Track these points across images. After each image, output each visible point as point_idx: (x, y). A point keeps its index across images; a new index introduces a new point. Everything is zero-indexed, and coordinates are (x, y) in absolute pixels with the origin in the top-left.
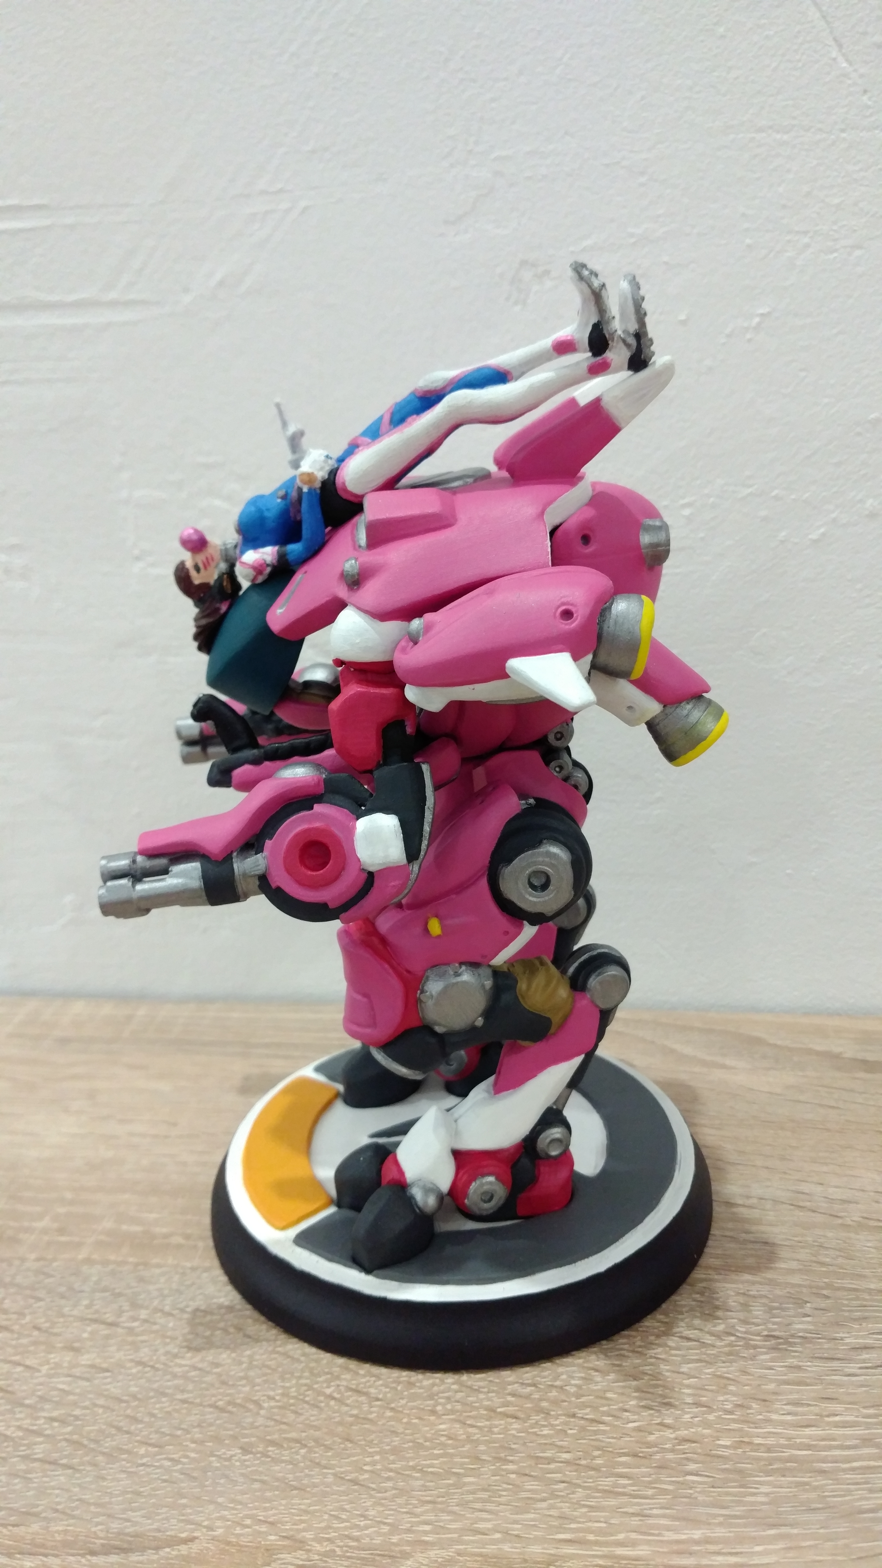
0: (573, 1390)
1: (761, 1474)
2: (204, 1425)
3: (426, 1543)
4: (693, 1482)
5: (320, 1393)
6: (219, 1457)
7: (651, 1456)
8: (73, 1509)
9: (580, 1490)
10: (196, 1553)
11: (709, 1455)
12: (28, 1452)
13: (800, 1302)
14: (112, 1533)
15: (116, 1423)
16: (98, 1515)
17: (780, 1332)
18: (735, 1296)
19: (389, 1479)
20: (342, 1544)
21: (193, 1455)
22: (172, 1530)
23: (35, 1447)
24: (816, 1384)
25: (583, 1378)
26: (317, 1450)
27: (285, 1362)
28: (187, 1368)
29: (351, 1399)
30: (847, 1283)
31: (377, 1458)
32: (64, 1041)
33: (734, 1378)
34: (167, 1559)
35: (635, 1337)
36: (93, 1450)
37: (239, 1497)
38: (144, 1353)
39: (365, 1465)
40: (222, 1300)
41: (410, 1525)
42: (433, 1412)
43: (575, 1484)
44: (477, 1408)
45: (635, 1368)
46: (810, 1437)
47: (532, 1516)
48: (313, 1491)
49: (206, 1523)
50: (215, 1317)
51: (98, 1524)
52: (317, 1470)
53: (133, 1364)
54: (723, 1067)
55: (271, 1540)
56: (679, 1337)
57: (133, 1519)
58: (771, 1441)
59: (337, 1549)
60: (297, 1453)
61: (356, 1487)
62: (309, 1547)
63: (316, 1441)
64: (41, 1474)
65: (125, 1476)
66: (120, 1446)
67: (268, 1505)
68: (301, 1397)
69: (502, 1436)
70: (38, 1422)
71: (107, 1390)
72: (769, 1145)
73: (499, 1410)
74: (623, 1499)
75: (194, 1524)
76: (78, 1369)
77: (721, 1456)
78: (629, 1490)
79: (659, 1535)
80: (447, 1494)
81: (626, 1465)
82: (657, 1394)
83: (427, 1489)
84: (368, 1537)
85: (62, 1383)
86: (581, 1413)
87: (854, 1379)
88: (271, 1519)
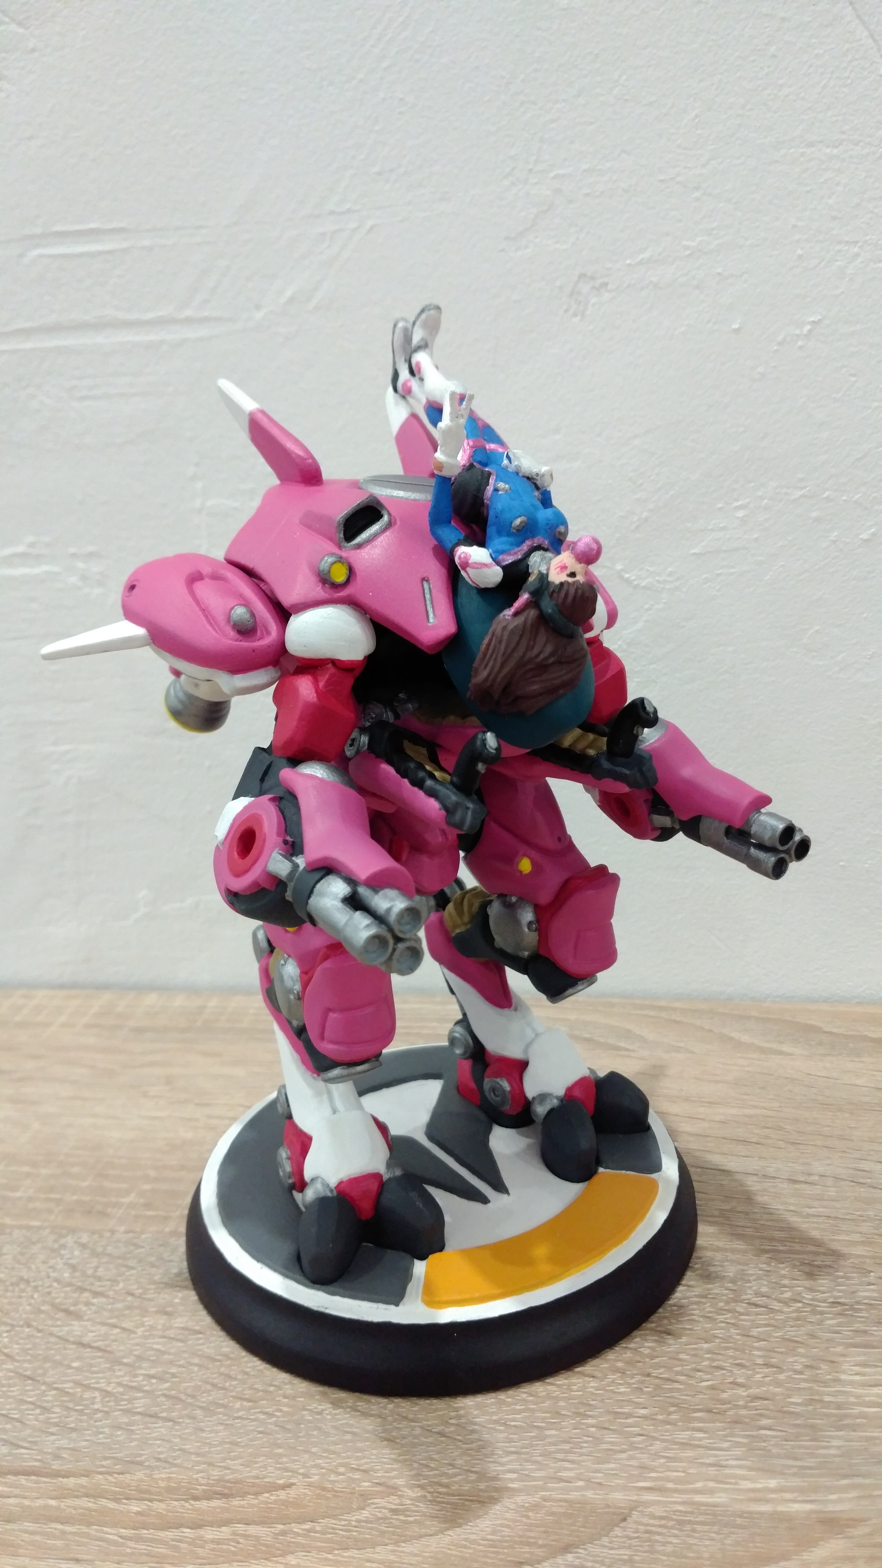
0: (647, 1351)
1: (832, 1429)
3: (514, 1489)
4: (767, 1436)
7: (725, 1412)
8: (175, 1458)
9: (658, 1442)
10: (294, 1498)
11: (781, 1411)
12: (129, 1406)
13: (865, 1271)
14: (214, 1480)
15: (211, 1380)
16: (199, 1463)
17: (846, 1299)
20: (432, 1490)
21: (285, 1409)
22: (271, 1477)
23: (134, 1402)
31: (462, 1412)
32: (139, 1031)
33: (802, 1341)
34: (267, 1503)
35: (705, 1303)
36: (191, 1404)
37: (332, 1448)
39: (450, 1419)
41: (495, 1473)
43: (652, 1437)
45: (705, 1331)
47: (612, 1466)
48: (403, 1442)
49: (301, 1471)
51: (199, 1472)
52: (405, 1423)
54: (781, 1053)
55: (364, 1487)
56: (747, 1303)
57: (233, 1467)
58: (840, 1399)
59: (428, 1495)
60: (385, 1408)
61: (442, 1439)
62: (401, 1493)
64: (142, 1427)
65: (223, 1428)
66: (217, 1401)
67: (360, 1454)
69: (580, 1393)
70: (136, 1379)
71: (200, 1350)
72: (828, 1126)
74: (701, 1451)
75: (291, 1472)
76: (173, 1331)
77: (792, 1413)
78: (705, 1442)
79: (736, 1484)
80: (531, 1445)
81: (700, 1420)
82: (728, 1356)
83: (511, 1441)
84: (457, 1483)
85: (158, 1344)
86: (655, 1373)
88: (363, 1468)
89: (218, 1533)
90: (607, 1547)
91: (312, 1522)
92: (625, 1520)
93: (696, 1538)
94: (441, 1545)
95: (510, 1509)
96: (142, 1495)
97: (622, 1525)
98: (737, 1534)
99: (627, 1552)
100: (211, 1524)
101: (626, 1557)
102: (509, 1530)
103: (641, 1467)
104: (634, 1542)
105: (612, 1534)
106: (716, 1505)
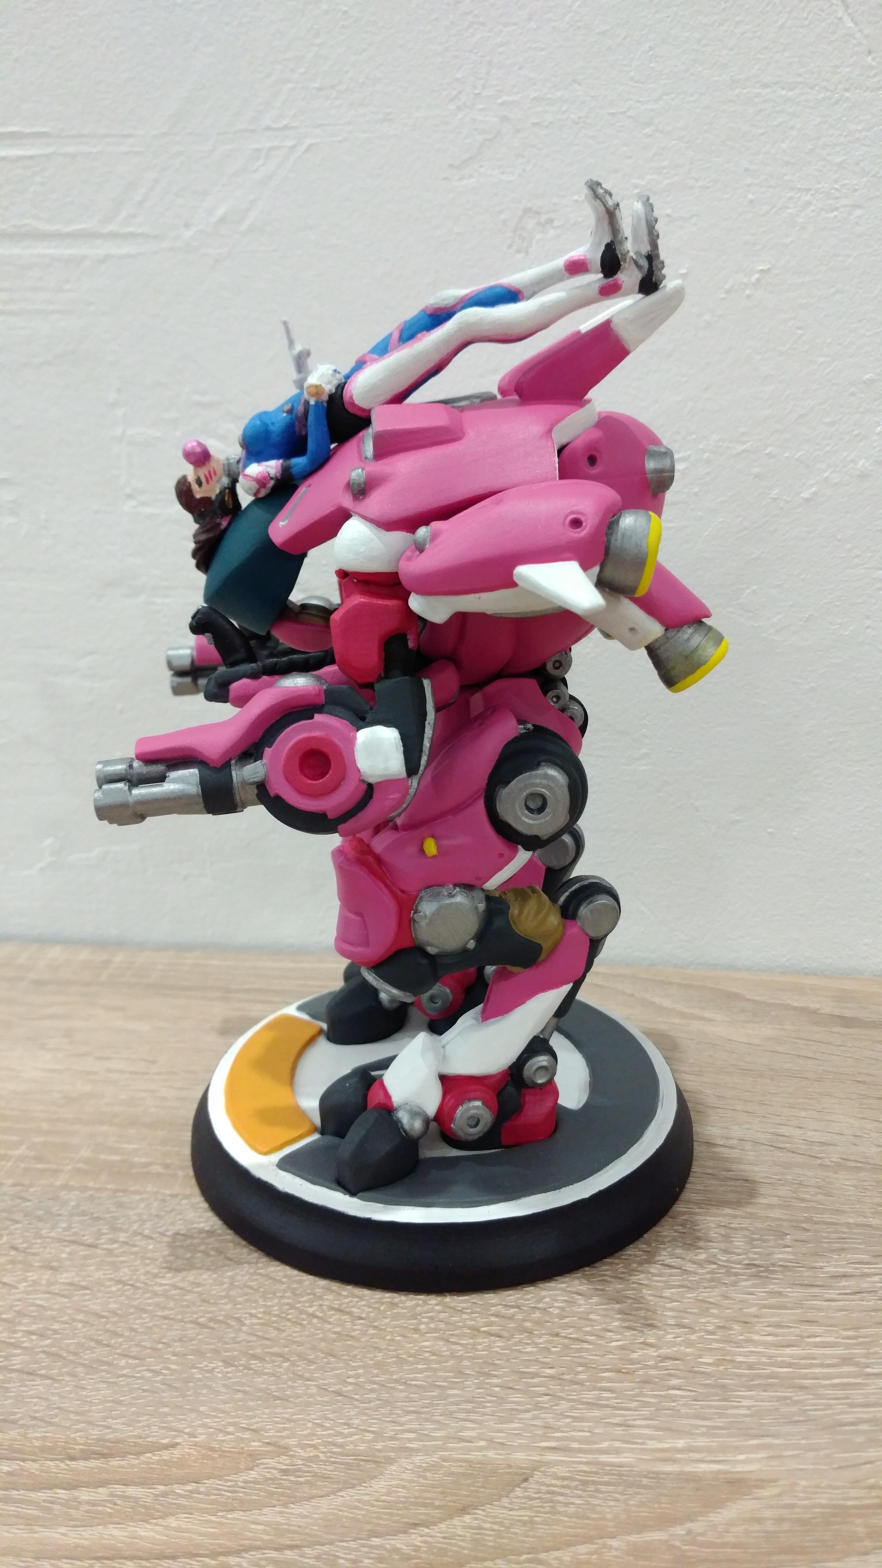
0: (557, 1311)
1: (743, 1389)
2: (184, 1339)
3: (411, 1449)
4: (676, 1396)
5: (302, 1312)
6: (201, 1369)
7: (635, 1371)
8: (52, 1417)
9: (564, 1402)
10: (178, 1458)
11: (691, 1372)
12: (6, 1363)
13: (781, 1234)
14: (92, 1439)
15: (96, 1337)
17: (761, 1261)
18: (716, 1228)
19: (373, 1391)
20: (326, 1450)
21: (174, 1367)
22: (154, 1436)
23: (12, 1358)
24: (797, 1308)
25: (565, 1301)
26: (300, 1363)
27: (267, 1283)
28: (167, 1287)
29: (334, 1318)
30: (827, 1217)
31: (361, 1371)
32: (40, 983)
33: (715, 1302)
34: (148, 1463)
35: (618, 1264)
36: (72, 1362)
37: (222, 1407)
38: (124, 1273)
39: (348, 1378)
40: (202, 1225)
41: (393, 1433)
42: (416, 1330)
43: (559, 1397)
44: (461, 1327)
45: (617, 1292)
46: (791, 1356)
47: (516, 1425)
48: (297, 1401)
49: (187, 1430)
50: (195, 1241)
51: (77, 1431)
52: (300, 1382)
53: (113, 1283)
54: (702, 1019)
55: (253, 1446)
56: (661, 1265)
57: (114, 1427)
58: (752, 1359)
59: (321, 1455)
60: (280, 1366)
61: (339, 1398)
62: (292, 1453)
63: (298, 1355)
64: (18, 1384)
65: (105, 1386)
66: (100, 1358)
67: (251, 1413)
68: (283, 1315)
69: (486, 1353)
70: (15, 1335)
71: (85, 1306)
72: (749, 1091)
73: (482, 1329)
74: (608, 1411)
75: (176, 1431)
76: (57, 1287)
77: (703, 1373)
78: (613, 1402)
79: (642, 1443)
80: (431, 1405)
81: (609, 1380)
82: (640, 1316)
83: (411, 1400)
84: (352, 1443)
85: (40, 1299)
86: (564, 1332)
87: (833, 1304)
88: (254, 1427)
89: (94, 1494)
90: (507, 1508)
91: (196, 1482)
92: (526, 1480)
93: (600, 1499)
94: (332, 1507)
95: (407, 1469)
96: (15, 1455)
97: (524, 1485)
98: (643, 1494)
99: (529, 1514)
100: (87, 1485)
101: (526, 1518)
102: (405, 1491)
103: (545, 1427)
104: (536, 1503)
105: (512, 1495)
106: (620, 1465)
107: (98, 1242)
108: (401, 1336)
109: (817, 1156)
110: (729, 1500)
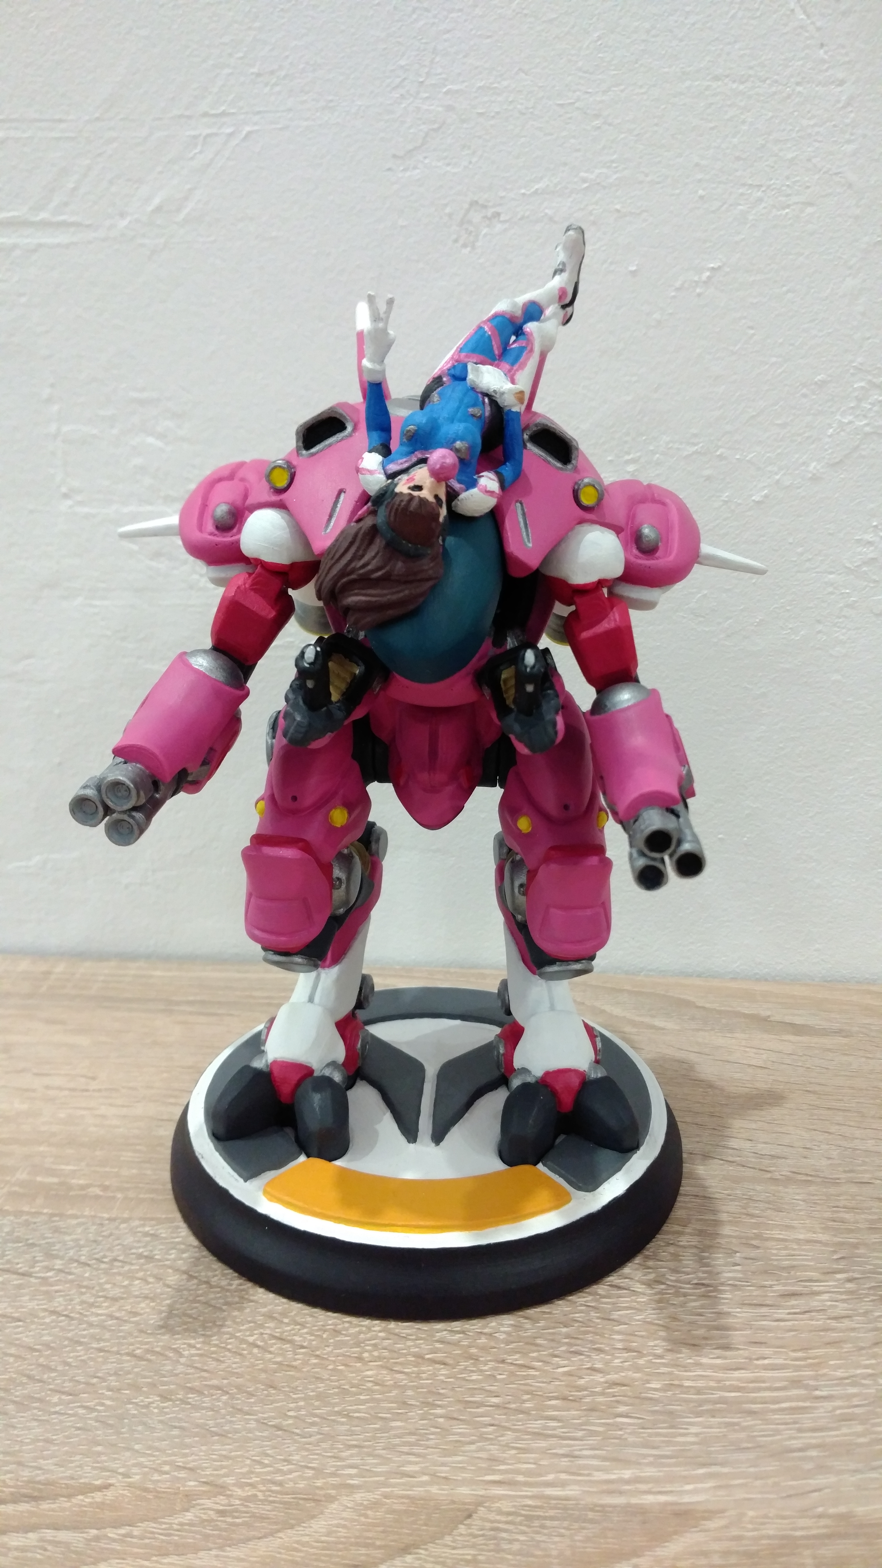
0: (503, 1337)
1: (691, 1415)
2: (120, 1373)
3: (351, 1486)
4: (623, 1424)
5: (243, 1341)
6: (136, 1404)
7: (581, 1399)
9: (509, 1433)
10: (111, 1500)
11: (639, 1398)
13: (730, 1252)
14: (22, 1481)
15: (28, 1372)
16: (7, 1463)
17: (709, 1280)
18: (665, 1246)
19: (313, 1424)
20: (264, 1488)
21: (108, 1403)
22: (86, 1477)
24: (747, 1329)
25: (512, 1325)
26: (239, 1396)
27: (206, 1311)
29: (275, 1347)
30: (777, 1234)
31: (302, 1403)
33: (664, 1324)
34: (80, 1506)
37: (157, 1444)
38: (59, 1303)
39: (289, 1411)
40: (141, 1250)
41: (334, 1469)
42: (360, 1359)
43: (504, 1427)
44: (405, 1355)
45: (565, 1315)
46: (739, 1379)
47: (460, 1458)
48: (235, 1437)
49: (121, 1470)
50: (133, 1267)
51: (7, 1472)
52: (239, 1416)
53: (47, 1313)
54: (653, 1027)
55: (189, 1486)
56: (609, 1285)
57: (46, 1468)
58: (700, 1384)
59: (259, 1494)
60: (218, 1400)
61: (280, 1432)
62: (230, 1493)
63: (237, 1387)
65: (37, 1424)
66: (32, 1395)
67: (187, 1451)
68: (223, 1345)
69: (430, 1381)
71: (17, 1339)
72: (699, 1103)
73: (427, 1356)
74: (553, 1441)
75: (109, 1471)
77: (651, 1399)
78: (558, 1432)
79: (588, 1475)
80: (374, 1438)
81: (555, 1408)
82: (587, 1340)
83: (353, 1434)
84: (291, 1481)
86: (510, 1359)
87: (782, 1324)
88: (190, 1465)
89: (24, 1540)
90: (450, 1546)
91: (130, 1525)
92: (469, 1516)
93: (545, 1535)
94: (270, 1549)
95: (348, 1507)
97: (468, 1522)
98: (588, 1529)
99: (472, 1552)
100: (16, 1530)
101: (469, 1557)
102: (345, 1531)
103: (490, 1459)
104: (480, 1540)
105: (455, 1532)
106: (567, 1499)
107: (32, 1270)
108: (343, 1365)
109: (767, 1169)
110: (676, 1533)
